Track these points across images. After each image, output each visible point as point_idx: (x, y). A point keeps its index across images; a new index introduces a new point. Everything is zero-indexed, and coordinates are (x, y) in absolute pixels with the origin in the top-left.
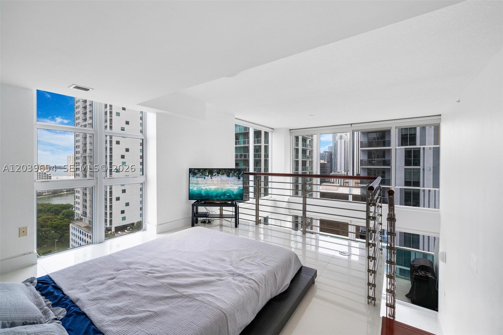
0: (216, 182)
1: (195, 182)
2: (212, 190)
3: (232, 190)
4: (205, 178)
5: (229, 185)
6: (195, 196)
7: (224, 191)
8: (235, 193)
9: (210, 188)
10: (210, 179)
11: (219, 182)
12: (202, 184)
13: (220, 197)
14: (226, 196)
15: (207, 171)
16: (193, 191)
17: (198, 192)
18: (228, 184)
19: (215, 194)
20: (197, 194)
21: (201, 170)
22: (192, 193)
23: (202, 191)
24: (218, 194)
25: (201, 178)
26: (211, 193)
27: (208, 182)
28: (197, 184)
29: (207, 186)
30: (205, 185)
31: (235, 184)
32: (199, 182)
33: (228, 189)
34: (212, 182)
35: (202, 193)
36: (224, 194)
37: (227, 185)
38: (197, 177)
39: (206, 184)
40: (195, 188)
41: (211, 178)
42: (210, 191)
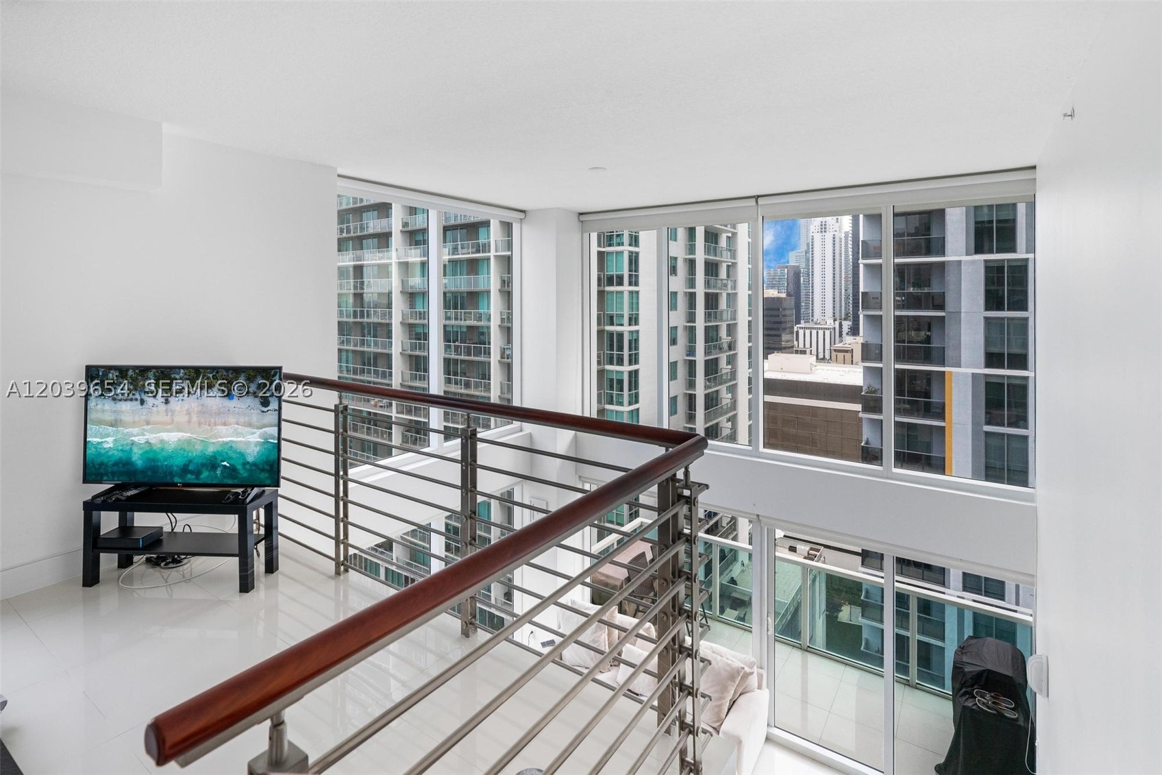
0: (181, 418)
1: (109, 417)
2: (170, 448)
3: (241, 448)
4: (142, 402)
5: (230, 429)
6: (110, 470)
7: (211, 450)
8: (250, 459)
9: (162, 441)
10: (163, 407)
11: (195, 419)
12: (134, 424)
13: (198, 473)
14: (219, 472)
15: (151, 374)
16: (103, 451)
17: (120, 454)
18: (225, 424)
19: (179, 461)
20: (116, 464)
21: (130, 373)
22: (98, 461)
23: (135, 450)
24: (190, 461)
25: (129, 403)
26: (166, 459)
27: (154, 418)
28: (114, 424)
29: (152, 432)
30: (145, 427)
31: (250, 425)
32: (123, 418)
33: (227, 443)
34: (168, 419)
35: (134, 459)
36: (212, 463)
37: (222, 429)
38: (114, 399)
39: (148, 423)
40: (110, 439)
41: (167, 402)
42: (162, 449)
